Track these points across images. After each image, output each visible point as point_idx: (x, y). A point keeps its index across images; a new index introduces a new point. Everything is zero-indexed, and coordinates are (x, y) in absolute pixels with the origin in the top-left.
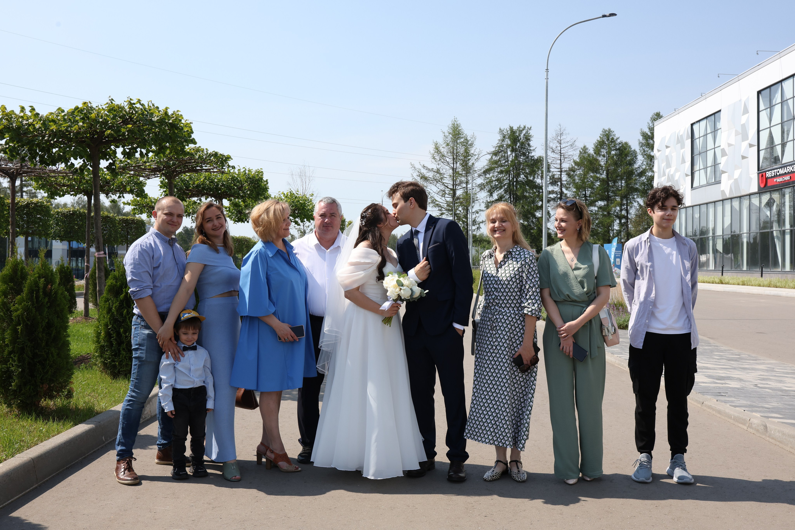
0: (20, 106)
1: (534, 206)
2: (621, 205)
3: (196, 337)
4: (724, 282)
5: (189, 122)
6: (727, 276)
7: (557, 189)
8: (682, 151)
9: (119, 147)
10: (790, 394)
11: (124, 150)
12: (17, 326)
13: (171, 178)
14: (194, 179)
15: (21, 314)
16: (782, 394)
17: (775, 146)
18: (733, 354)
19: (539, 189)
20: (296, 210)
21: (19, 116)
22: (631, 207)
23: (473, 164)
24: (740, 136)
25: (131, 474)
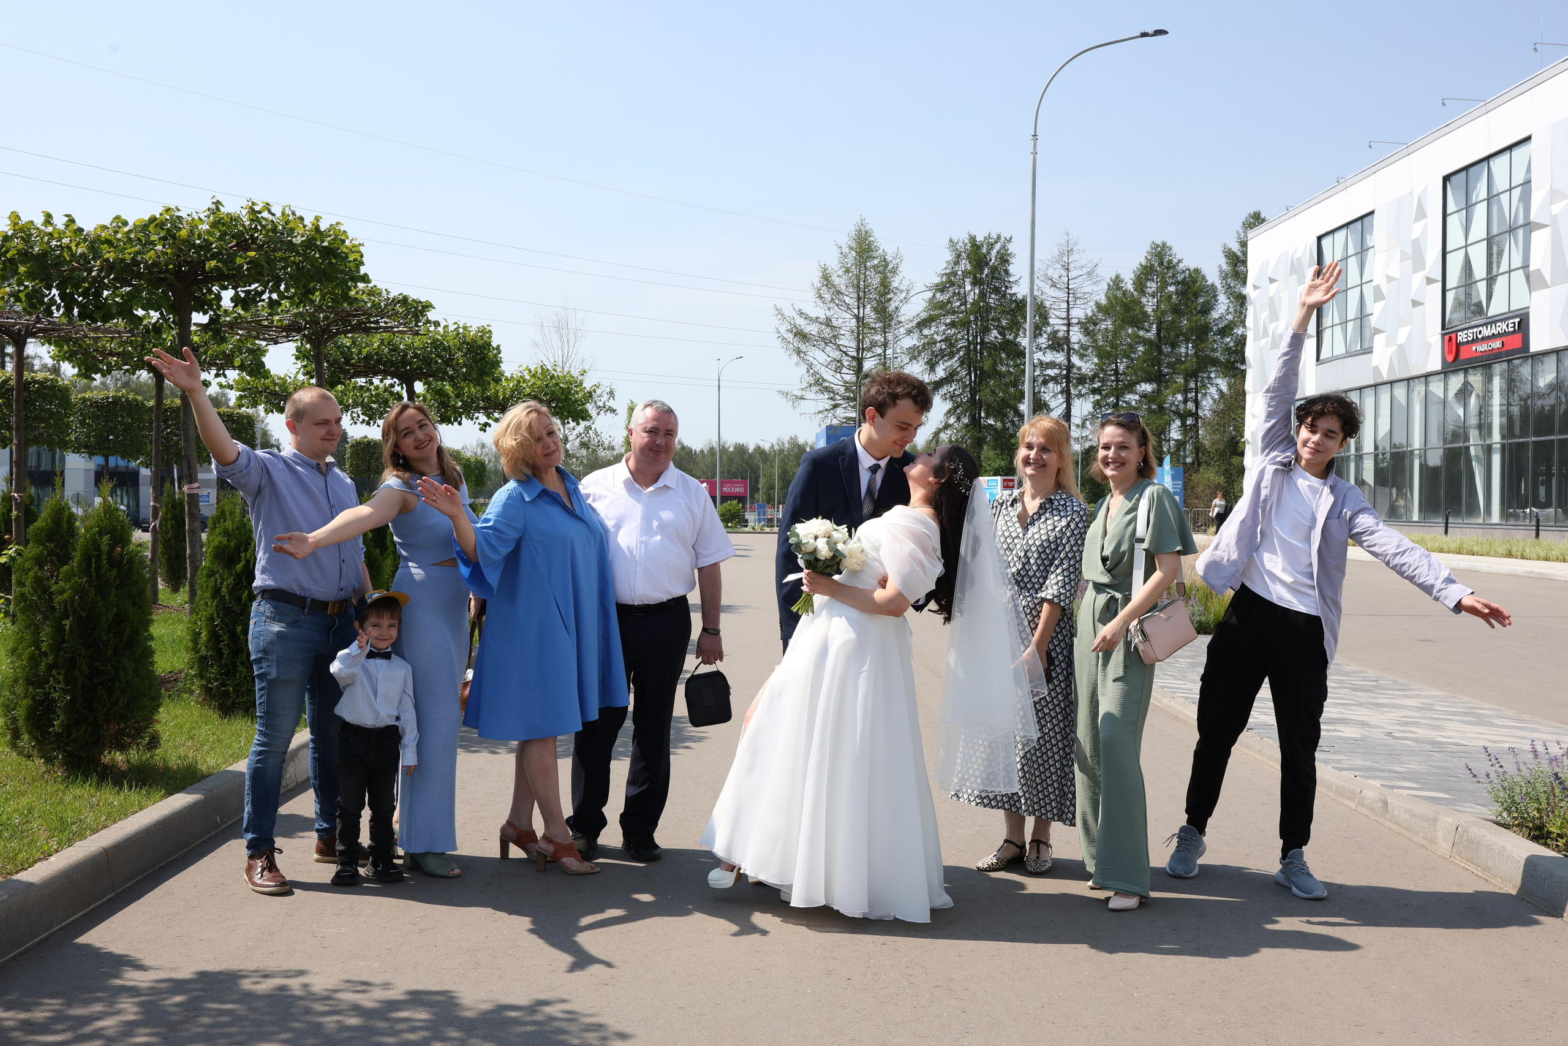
1: (1016, 391)
2: (1186, 391)
3: (394, 632)
5: (357, 243)
7: (1060, 358)
9: (226, 288)
10: (1445, 750)
11: (237, 294)
12: (63, 619)
13: (319, 345)
14: (360, 343)
15: (70, 598)
16: (1432, 749)
17: (1476, 282)
20: (552, 400)
22: (1205, 395)
23: (897, 308)
24: (1409, 263)
25: (274, 877)
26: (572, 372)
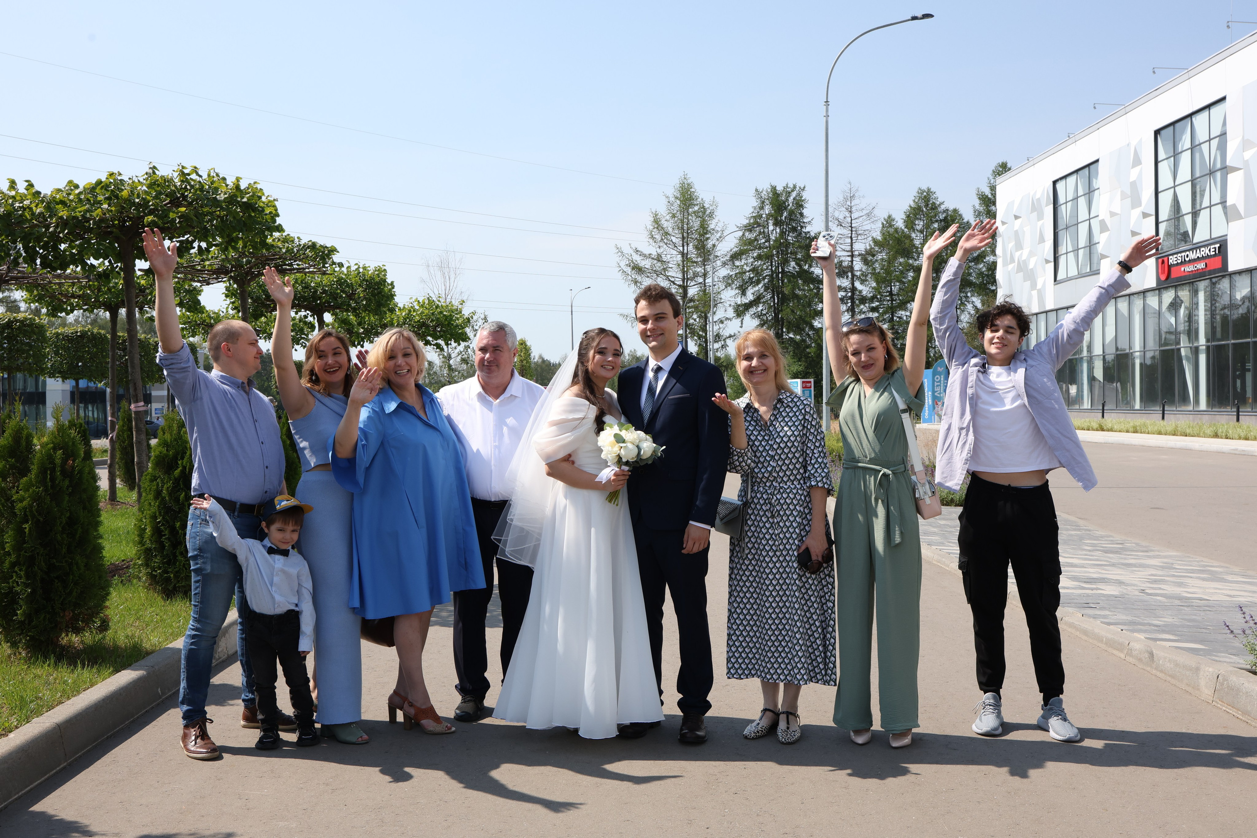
0: (8, 179)
1: (810, 310)
4: (1105, 428)
5: (272, 199)
6: (1111, 419)
7: (846, 283)
8: (1040, 223)
12: (23, 523)
13: (244, 284)
15: (29, 505)
17: (1183, 215)
18: (1113, 542)
19: (818, 283)
20: (437, 326)
21: (9, 196)
23: (714, 245)
25: (206, 744)
26: (453, 302)
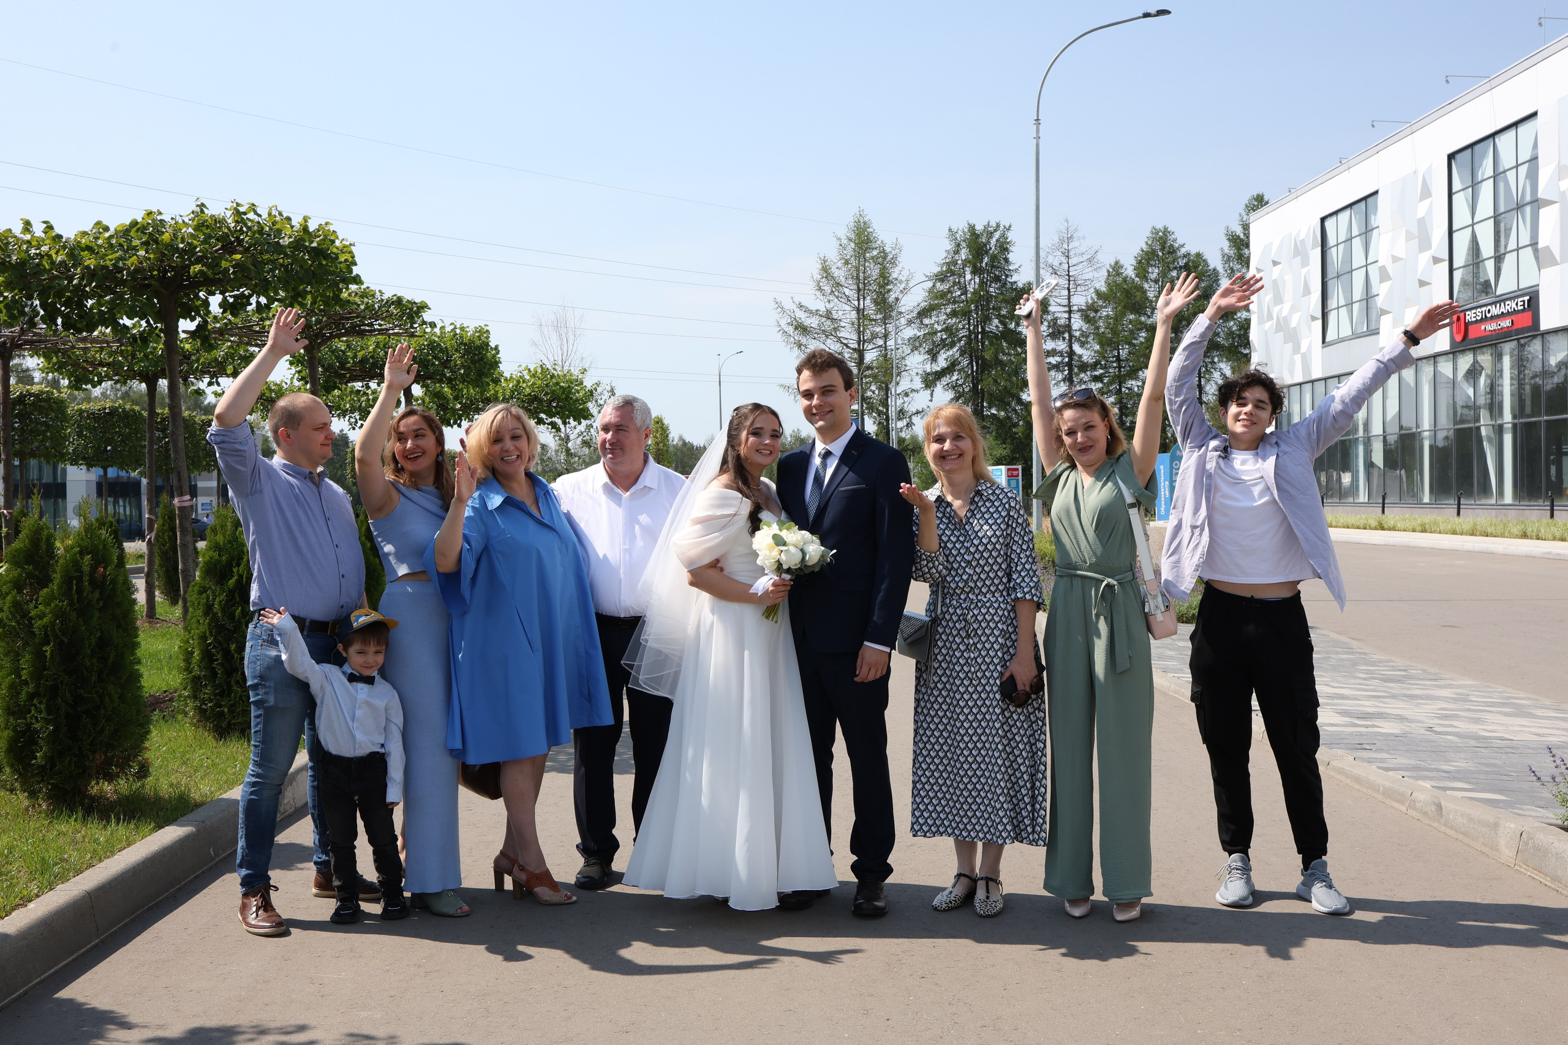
0: (22, 219)
1: (1015, 380)
3: (380, 659)
4: (1386, 527)
5: (348, 243)
6: (1393, 515)
7: (1061, 346)
8: (1304, 270)
9: (214, 294)
10: (1491, 745)
11: (225, 299)
12: (43, 645)
14: (355, 346)
15: (50, 622)
16: (1477, 745)
17: (1484, 260)
18: (1393, 669)
20: (552, 401)
21: (22, 240)
23: (897, 299)
24: (1415, 243)
25: (269, 916)
26: (572, 371)
